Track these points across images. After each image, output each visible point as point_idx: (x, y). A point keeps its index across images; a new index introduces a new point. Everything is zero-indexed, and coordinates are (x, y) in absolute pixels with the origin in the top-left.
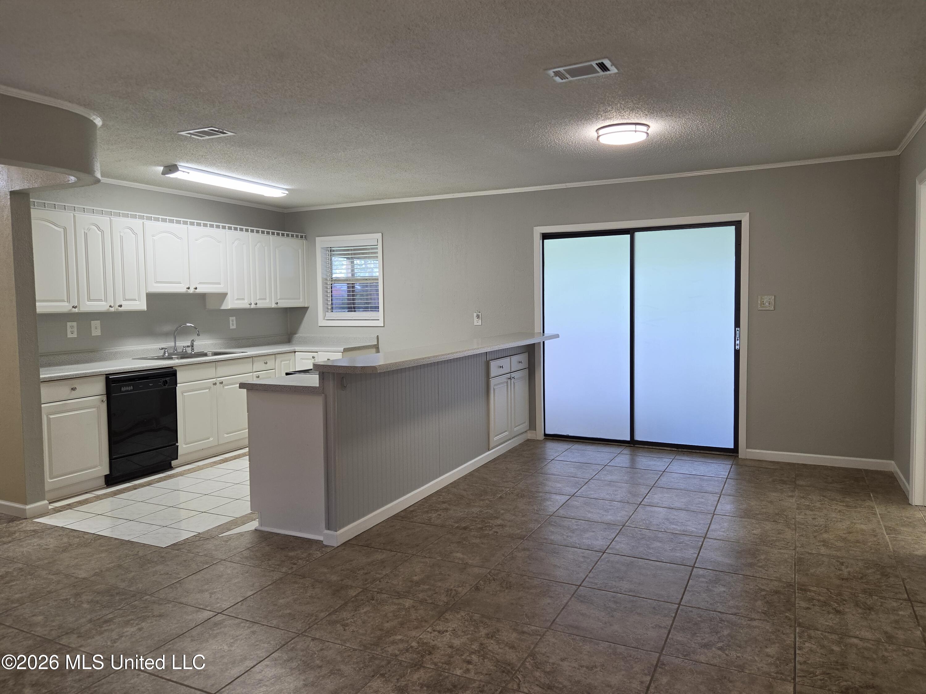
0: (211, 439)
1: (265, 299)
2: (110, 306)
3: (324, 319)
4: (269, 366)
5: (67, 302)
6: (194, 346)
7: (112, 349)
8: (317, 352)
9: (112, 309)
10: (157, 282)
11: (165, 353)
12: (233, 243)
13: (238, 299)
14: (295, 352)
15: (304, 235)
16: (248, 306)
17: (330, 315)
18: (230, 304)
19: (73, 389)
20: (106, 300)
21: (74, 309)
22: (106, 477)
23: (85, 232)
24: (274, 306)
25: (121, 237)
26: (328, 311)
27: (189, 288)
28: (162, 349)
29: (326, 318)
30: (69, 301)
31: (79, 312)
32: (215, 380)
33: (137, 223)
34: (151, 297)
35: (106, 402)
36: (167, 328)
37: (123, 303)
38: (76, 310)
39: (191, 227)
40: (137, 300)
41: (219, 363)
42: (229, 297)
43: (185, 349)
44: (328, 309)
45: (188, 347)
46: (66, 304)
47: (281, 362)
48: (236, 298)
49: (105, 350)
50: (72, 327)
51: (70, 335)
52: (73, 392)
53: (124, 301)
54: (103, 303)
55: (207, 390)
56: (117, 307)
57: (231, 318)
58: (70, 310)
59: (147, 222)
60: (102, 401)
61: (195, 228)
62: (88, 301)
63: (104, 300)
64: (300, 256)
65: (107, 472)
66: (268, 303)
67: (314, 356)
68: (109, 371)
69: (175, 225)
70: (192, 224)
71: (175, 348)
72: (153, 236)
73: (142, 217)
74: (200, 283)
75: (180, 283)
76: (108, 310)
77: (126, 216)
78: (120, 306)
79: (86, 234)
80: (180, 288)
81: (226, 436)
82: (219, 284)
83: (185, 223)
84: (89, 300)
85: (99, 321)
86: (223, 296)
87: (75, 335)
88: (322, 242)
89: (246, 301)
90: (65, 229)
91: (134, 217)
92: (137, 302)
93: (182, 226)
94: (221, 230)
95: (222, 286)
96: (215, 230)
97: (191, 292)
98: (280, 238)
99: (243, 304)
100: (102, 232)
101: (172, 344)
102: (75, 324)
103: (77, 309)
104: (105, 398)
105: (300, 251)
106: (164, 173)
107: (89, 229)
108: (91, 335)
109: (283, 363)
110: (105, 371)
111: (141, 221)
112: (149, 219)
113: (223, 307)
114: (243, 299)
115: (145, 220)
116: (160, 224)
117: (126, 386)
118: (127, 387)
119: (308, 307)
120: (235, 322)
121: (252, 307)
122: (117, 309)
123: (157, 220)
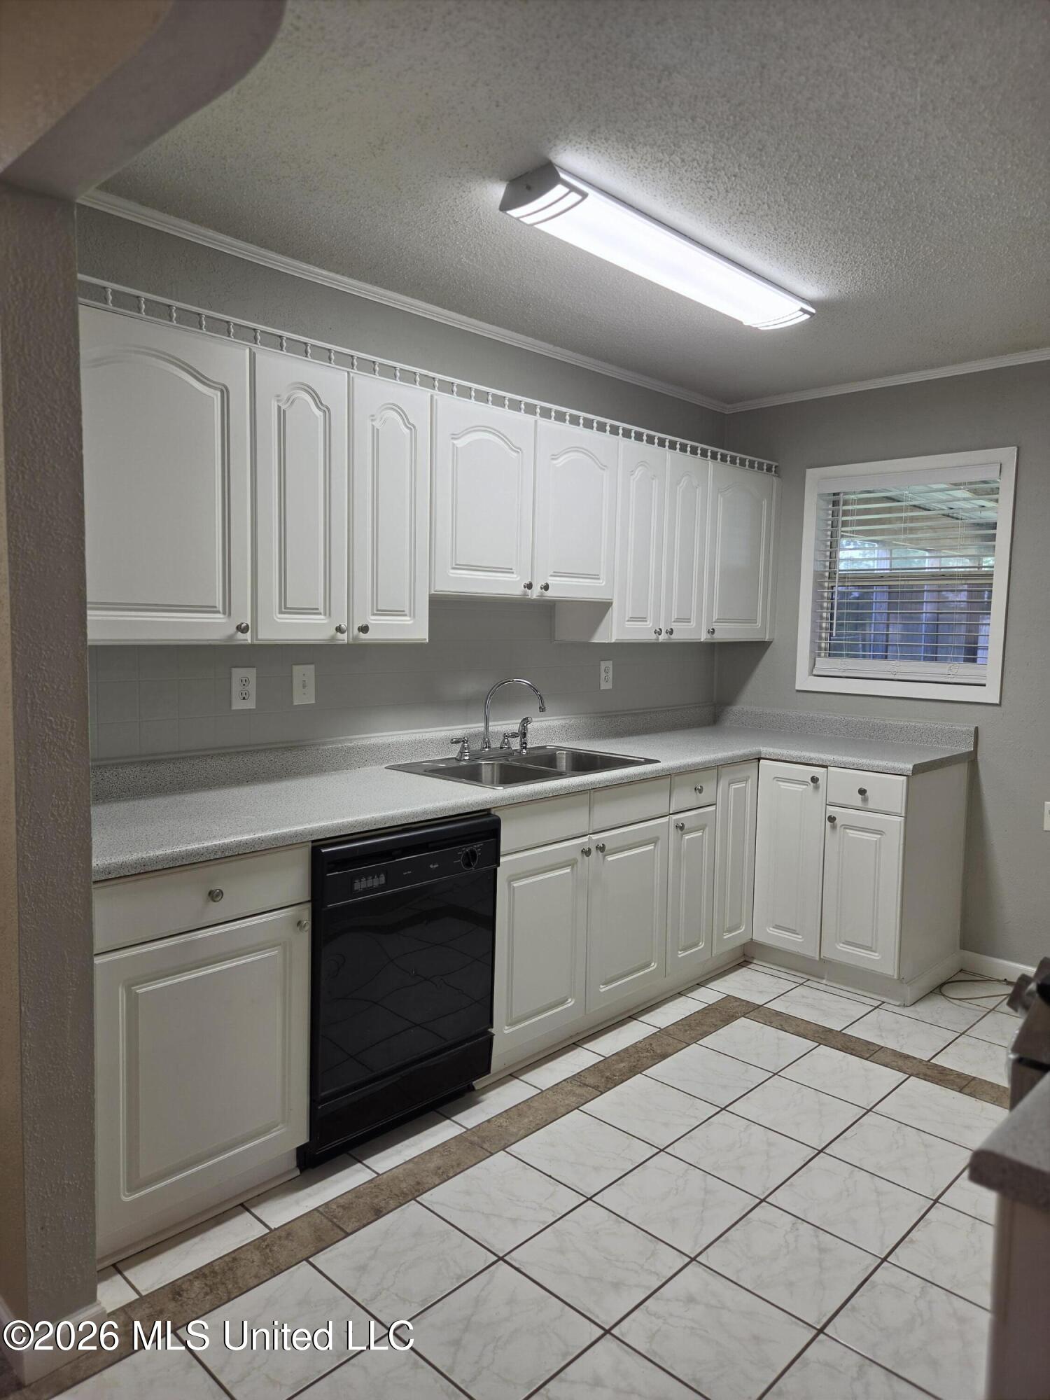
0: (571, 1002)
1: (688, 620)
2: (339, 629)
3: (811, 674)
4: (704, 798)
5: (224, 613)
6: (528, 735)
7: (340, 742)
8: (826, 767)
9: (343, 638)
10: (457, 567)
11: (462, 752)
12: (632, 473)
13: (632, 619)
14: (759, 759)
15: (775, 464)
16: (651, 637)
17: (824, 664)
18: (614, 630)
19: (214, 896)
20: (328, 612)
21: (240, 636)
22: (301, 1150)
23: (279, 408)
24: (704, 637)
25: (376, 433)
26: (819, 655)
27: (529, 586)
28: (457, 742)
29: (815, 673)
30: (227, 610)
31: (255, 642)
32: (585, 839)
33: (415, 397)
34: (442, 607)
35: (308, 927)
36: (470, 686)
37: (372, 620)
38: (247, 638)
39: (543, 422)
40: (407, 612)
41: (598, 794)
42: (614, 612)
43: (508, 741)
44: (820, 648)
45: (514, 735)
46: (219, 618)
47: (729, 784)
48: (629, 614)
49: (324, 744)
50: (245, 682)
51: (238, 705)
52: (213, 904)
53: (374, 614)
54: (320, 619)
55: (568, 870)
56: (356, 631)
57: (603, 665)
58: (231, 637)
59: (443, 398)
60: (299, 923)
61: (551, 424)
62: (281, 612)
63: (322, 611)
64: (765, 513)
65: (303, 1138)
66: (695, 631)
67: (817, 776)
68: (321, 830)
69: (506, 412)
70: (546, 413)
71: (486, 738)
72: (455, 437)
73: (428, 382)
74: (556, 574)
75: (510, 571)
76: (333, 638)
77: (389, 372)
78: (364, 629)
79: (282, 414)
80: (508, 585)
81: (603, 989)
82: (596, 577)
83: (530, 410)
84: (285, 609)
85: (312, 667)
86: (600, 609)
87: (251, 704)
88: (818, 481)
89: (649, 624)
90: (225, 392)
91: (409, 378)
92: (407, 620)
93: (521, 416)
94: (607, 437)
95: (602, 583)
96: (593, 434)
97: (534, 597)
98: (727, 468)
99: (642, 632)
100: (326, 411)
101: (479, 727)
102: (251, 673)
103: (249, 633)
104: (305, 914)
105: (765, 503)
106: (506, 205)
107: (291, 401)
108: (292, 703)
109: (734, 787)
110: (311, 832)
111: (428, 392)
112: (447, 388)
113: (598, 638)
114: (643, 619)
115: (436, 391)
116: (472, 405)
117: (366, 874)
118: (370, 880)
119: (771, 642)
120: (610, 674)
121: (660, 641)
122: (355, 638)
123: (465, 393)
